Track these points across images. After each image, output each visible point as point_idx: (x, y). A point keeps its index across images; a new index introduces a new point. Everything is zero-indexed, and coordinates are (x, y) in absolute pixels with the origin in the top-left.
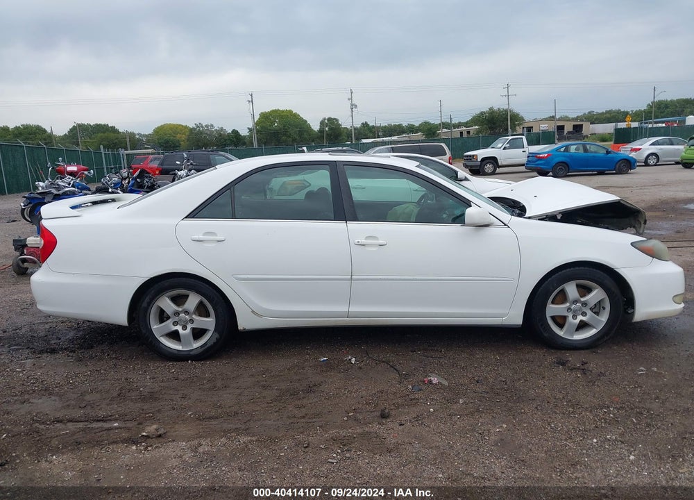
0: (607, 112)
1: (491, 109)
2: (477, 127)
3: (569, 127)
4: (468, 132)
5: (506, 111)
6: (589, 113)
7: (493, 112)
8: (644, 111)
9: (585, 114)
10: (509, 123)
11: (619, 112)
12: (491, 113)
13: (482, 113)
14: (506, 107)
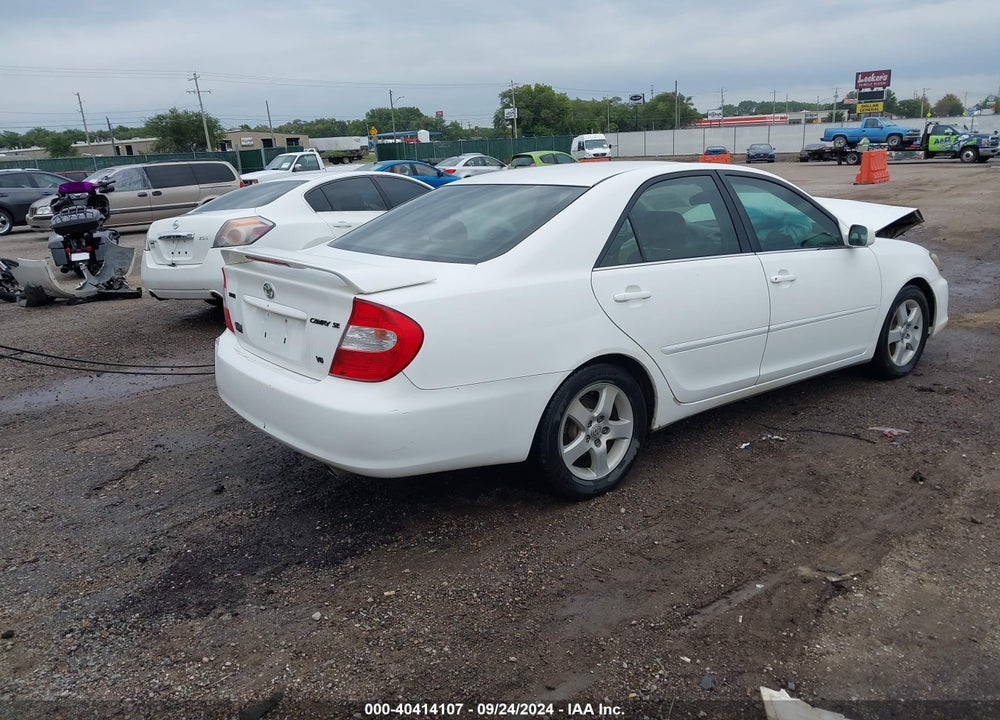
0: (318, 122)
1: (173, 111)
2: (155, 139)
3: (280, 141)
4: (129, 148)
5: (198, 115)
6: (295, 122)
7: (178, 116)
8: (364, 122)
9: (289, 124)
10: (207, 135)
11: (333, 122)
12: (174, 118)
13: (160, 118)
14: (197, 110)
